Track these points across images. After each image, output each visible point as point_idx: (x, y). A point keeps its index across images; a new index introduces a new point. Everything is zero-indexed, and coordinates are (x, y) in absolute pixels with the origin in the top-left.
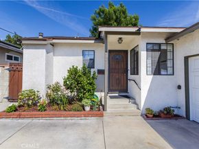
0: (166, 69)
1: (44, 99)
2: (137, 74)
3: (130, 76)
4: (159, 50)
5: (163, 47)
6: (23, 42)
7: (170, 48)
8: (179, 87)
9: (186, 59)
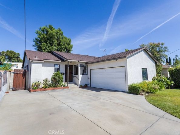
0: (85, 72)
1: (42, 86)
2: (77, 74)
3: (73, 75)
4: (84, 67)
5: (85, 66)
6: (34, 61)
7: (86, 66)
8: (89, 78)
9: (90, 70)
